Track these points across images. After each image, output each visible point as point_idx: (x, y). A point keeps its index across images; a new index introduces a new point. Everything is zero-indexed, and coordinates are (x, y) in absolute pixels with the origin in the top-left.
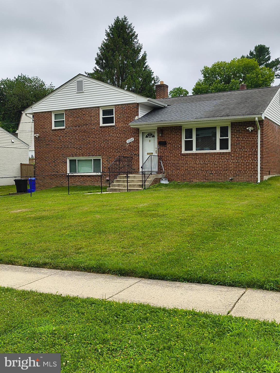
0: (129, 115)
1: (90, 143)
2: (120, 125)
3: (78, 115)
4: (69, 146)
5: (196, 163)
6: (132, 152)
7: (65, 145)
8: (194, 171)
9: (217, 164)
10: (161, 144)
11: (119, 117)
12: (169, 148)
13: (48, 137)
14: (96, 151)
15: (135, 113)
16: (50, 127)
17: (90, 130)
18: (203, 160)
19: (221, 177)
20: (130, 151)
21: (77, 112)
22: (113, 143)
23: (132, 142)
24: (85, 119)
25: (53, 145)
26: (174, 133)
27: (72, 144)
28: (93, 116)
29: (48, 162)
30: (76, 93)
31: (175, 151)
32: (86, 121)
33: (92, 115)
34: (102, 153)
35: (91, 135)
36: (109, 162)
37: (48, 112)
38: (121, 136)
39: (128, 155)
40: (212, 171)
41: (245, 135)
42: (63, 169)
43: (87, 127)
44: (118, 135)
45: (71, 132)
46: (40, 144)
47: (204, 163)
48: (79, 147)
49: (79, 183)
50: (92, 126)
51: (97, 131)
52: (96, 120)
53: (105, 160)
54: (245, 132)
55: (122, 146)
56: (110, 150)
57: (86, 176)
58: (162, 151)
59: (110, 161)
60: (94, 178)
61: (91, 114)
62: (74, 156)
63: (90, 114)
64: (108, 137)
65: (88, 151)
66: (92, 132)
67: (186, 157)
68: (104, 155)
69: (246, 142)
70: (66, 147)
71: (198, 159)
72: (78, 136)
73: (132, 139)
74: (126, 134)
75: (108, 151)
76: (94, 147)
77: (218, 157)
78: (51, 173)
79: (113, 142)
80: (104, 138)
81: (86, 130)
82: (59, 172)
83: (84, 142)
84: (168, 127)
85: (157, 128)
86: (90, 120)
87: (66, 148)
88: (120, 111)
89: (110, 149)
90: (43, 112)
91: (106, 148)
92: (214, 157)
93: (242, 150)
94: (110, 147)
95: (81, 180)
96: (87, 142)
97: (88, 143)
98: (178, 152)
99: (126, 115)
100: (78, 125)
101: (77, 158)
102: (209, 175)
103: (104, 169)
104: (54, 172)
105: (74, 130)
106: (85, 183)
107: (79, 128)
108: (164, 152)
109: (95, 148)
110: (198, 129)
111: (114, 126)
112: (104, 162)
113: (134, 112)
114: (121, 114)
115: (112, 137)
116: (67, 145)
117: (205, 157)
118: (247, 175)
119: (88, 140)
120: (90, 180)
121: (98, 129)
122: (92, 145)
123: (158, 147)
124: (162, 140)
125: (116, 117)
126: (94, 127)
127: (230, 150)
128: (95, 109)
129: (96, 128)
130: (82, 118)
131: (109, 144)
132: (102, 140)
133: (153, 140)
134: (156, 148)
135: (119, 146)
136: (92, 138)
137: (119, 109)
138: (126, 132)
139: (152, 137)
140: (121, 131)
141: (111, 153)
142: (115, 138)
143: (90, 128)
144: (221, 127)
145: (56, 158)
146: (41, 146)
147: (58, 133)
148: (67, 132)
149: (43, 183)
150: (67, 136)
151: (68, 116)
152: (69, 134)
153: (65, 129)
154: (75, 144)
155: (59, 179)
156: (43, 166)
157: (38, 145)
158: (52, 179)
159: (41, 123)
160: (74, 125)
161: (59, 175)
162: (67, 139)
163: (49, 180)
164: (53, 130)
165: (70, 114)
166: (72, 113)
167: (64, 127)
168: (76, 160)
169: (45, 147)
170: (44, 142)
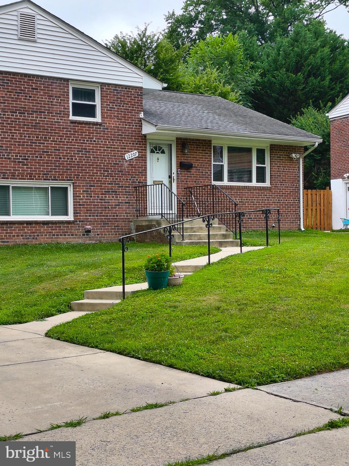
0: (130, 107)
1: (48, 152)
2: (113, 123)
3: (19, 87)
9: (256, 204)
10: (184, 166)
11: (110, 108)
12: (193, 174)
14: (61, 169)
17: (48, 124)
18: (239, 197)
19: (261, 223)
20: (130, 175)
21: (17, 81)
22: (98, 158)
23: (134, 159)
24: (37, 100)
26: (202, 150)
27: (4, 150)
28: (56, 97)
31: (204, 180)
32: (38, 103)
33: (54, 94)
35: (51, 136)
36: (90, 194)
38: (115, 145)
39: (127, 182)
40: (251, 214)
41: (286, 165)
43: (41, 118)
44: (109, 142)
47: (241, 202)
48: (22, 159)
49: (20, 239)
50: (54, 116)
51: (66, 128)
52: (63, 106)
53: (82, 190)
54: (286, 160)
55: (116, 164)
56: (92, 170)
57: (38, 223)
58: (185, 179)
59: (92, 192)
60: (57, 227)
61: (52, 91)
63: (48, 90)
64: (89, 144)
65: (45, 169)
66: (54, 130)
68: (80, 180)
69: (287, 174)
71: (234, 195)
72: (19, 133)
74: (123, 143)
75: (88, 173)
76: (57, 161)
77: (257, 193)
79: (99, 155)
80: (81, 146)
81: (39, 123)
83: (33, 148)
84: (193, 140)
85: (174, 139)
86: (49, 104)
88: (112, 97)
89: (93, 168)
91: (83, 165)
92: (252, 193)
93: (283, 185)
94: (92, 165)
95: (25, 233)
96: (41, 149)
97: (43, 152)
98: (206, 182)
99: (123, 106)
100: (18, 110)
101: (11, 183)
102: (248, 220)
103: (80, 208)
105: (8, 118)
106: (37, 239)
107: (20, 116)
108: (186, 181)
109: (61, 164)
110: (231, 150)
111: (100, 124)
112: (81, 194)
114: (114, 103)
115: (96, 144)
117: (242, 193)
118: (289, 220)
119: (45, 146)
120: (47, 232)
121: (66, 126)
122: (53, 158)
123: (177, 171)
124: (184, 159)
125: (105, 107)
126: (57, 119)
127: (269, 184)
128: (61, 83)
129: (63, 122)
130: (30, 97)
131: (90, 157)
132: (74, 148)
133: (163, 158)
134: (173, 174)
135: (110, 164)
136: (53, 141)
137: (111, 92)
138: (123, 138)
139: (161, 153)
140: (114, 135)
141: (94, 176)
142: (103, 147)
143: (49, 121)
144: (257, 149)
154: (11, 150)
160: (9, 109)
166: (4, 80)
168: (9, 186)
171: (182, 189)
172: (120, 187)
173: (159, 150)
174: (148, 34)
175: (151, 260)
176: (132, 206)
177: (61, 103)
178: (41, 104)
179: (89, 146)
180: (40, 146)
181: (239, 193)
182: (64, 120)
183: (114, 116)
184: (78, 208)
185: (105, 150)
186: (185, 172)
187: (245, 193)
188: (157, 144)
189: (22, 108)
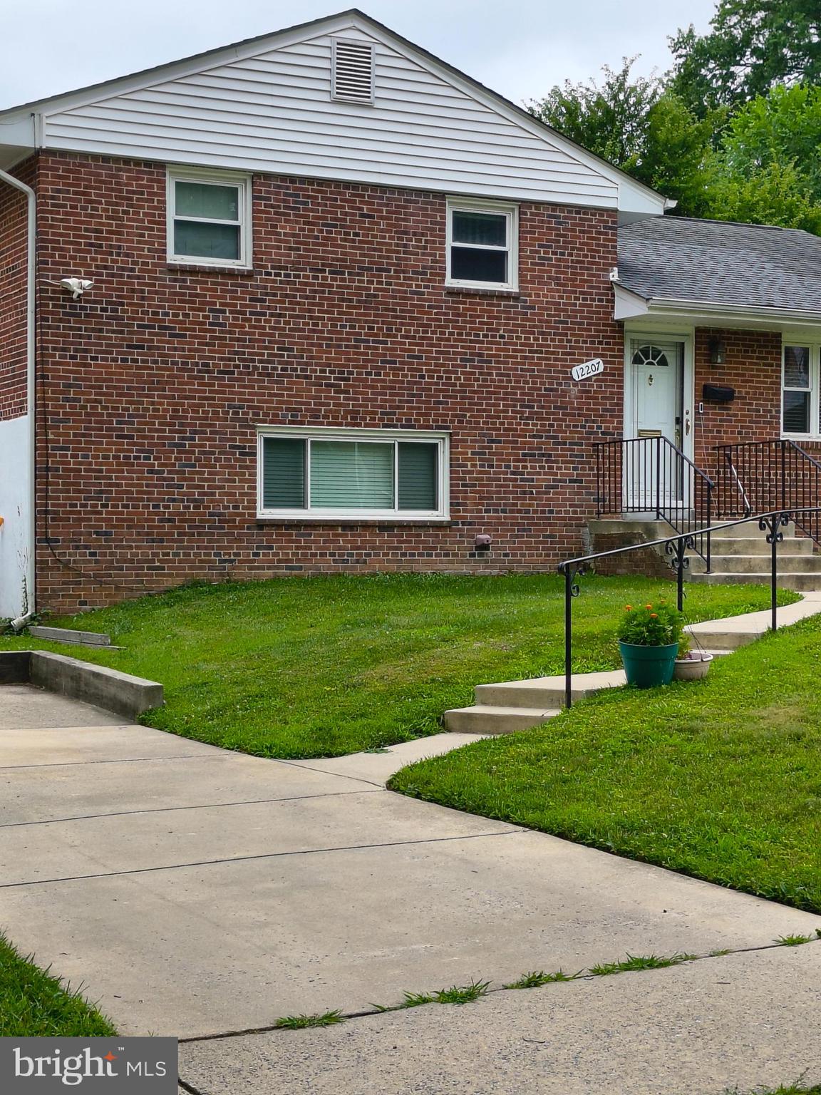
0: (586, 256)
1: (395, 362)
2: (545, 295)
3: (330, 213)
4: (275, 369)
6: (594, 422)
7: (253, 361)
10: (712, 396)
11: (540, 258)
12: (736, 415)
13: (143, 306)
14: (424, 402)
15: (608, 252)
16: (157, 251)
17: (395, 297)
20: (584, 415)
21: (328, 199)
22: (508, 375)
23: (594, 378)
24: (371, 243)
25: (175, 349)
26: (758, 358)
27: (295, 357)
28: (415, 234)
29: (135, 444)
30: (326, 98)
31: (761, 428)
32: (375, 250)
33: (412, 227)
35: (402, 324)
36: (488, 460)
37: (148, 163)
38: (549, 346)
39: (577, 432)
42: (235, 488)
43: (381, 283)
44: (536, 339)
45: (287, 296)
46: (81, 336)
48: (336, 379)
49: (327, 562)
50: (410, 279)
51: (436, 307)
52: (430, 255)
53: (470, 451)
55: (551, 390)
56: (494, 405)
57: (369, 526)
58: (714, 426)
59: (494, 454)
60: (412, 536)
61: (404, 220)
62: (302, 423)
63: (397, 219)
64: (488, 342)
65: (386, 401)
66: (409, 311)
67: (796, 457)
68: (465, 428)
70: (256, 368)
72: (329, 319)
73: (597, 366)
74: (569, 341)
75: (484, 411)
76: (416, 383)
78: (154, 507)
79: (510, 369)
80: (469, 348)
81: (375, 296)
82: (212, 501)
83: (362, 354)
84: (736, 333)
85: (691, 330)
86: (398, 252)
87: (260, 374)
88: (544, 234)
89: (496, 399)
90: (106, 158)
91: (475, 392)
94: (494, 393)
95: (340, 548)
96: (378, 355)
97: (383, 362)
98: (767, 434)
99: (570, 255)
100: (331, 265)
101: (310, 433)
103: (466, 492)
104: (174, 500)
105: (306, 284)
106: (365, 562)
107: (334, 279)
108: (718, 432)
109: (423, 389)
111: (516, 298)
112: (466, 459)
113: (605, 246)
114: (550, 247)
115: (505, 344)
116: (261, 361)
119: (387, 349)
120: (389, 548)
121: (436, 301)
122: (406, 376)
123: (696, 408)
124: (713, 379)
125: (528, 257)
126: (417, 286)
128: (427, 203)
129: (429, 294)
130: (357, 235)
131: (490, 374)
132: (454, 353)
133: (663, 377)
134: (687, 413)
135: (536, 389)
136: (407, 337)
137: (543, 221)
138: (569, 329)
139: (659, 363)
140: (547, 321)
141: (498, 418)
142: (522, 351)
143: (399, 291)
145: (189, 425)
146: (86, 351)
147: (209, 289)
148: (267, 294)
149: (97, 562)
150: (264, 314)
151: (272, 206)
152: (279, 302)
153: (248, 275)
154: (312, 358)
155: (209, 541)
156: (101, 464)
157: (72, 343)
158: (162, 541)
159: (92, 216)
160: (308, 264)
161: (208, 521)
162: (264, 328)
163: (137, 547)
164: (173, 269)
165: (284, 201)
166: (298, 196)
167: (245, 262)
168: (304, 441)
169: (115, 360)
170: (114, 331)
171: (707, 449)
172: (559, 444)
173: (654, 358)
174: (630, 82)
175: (634, 617)
176: (587, 488)
177: (425, 248)
178: (381, 250)
179: (488, 349)
180: (377, 348)
182: (434, 288)
183: (549, 278)
184: (459, 492)
185: (526, 358)
186: (715, 408)
188: (649, 342)
189: (338, 260)
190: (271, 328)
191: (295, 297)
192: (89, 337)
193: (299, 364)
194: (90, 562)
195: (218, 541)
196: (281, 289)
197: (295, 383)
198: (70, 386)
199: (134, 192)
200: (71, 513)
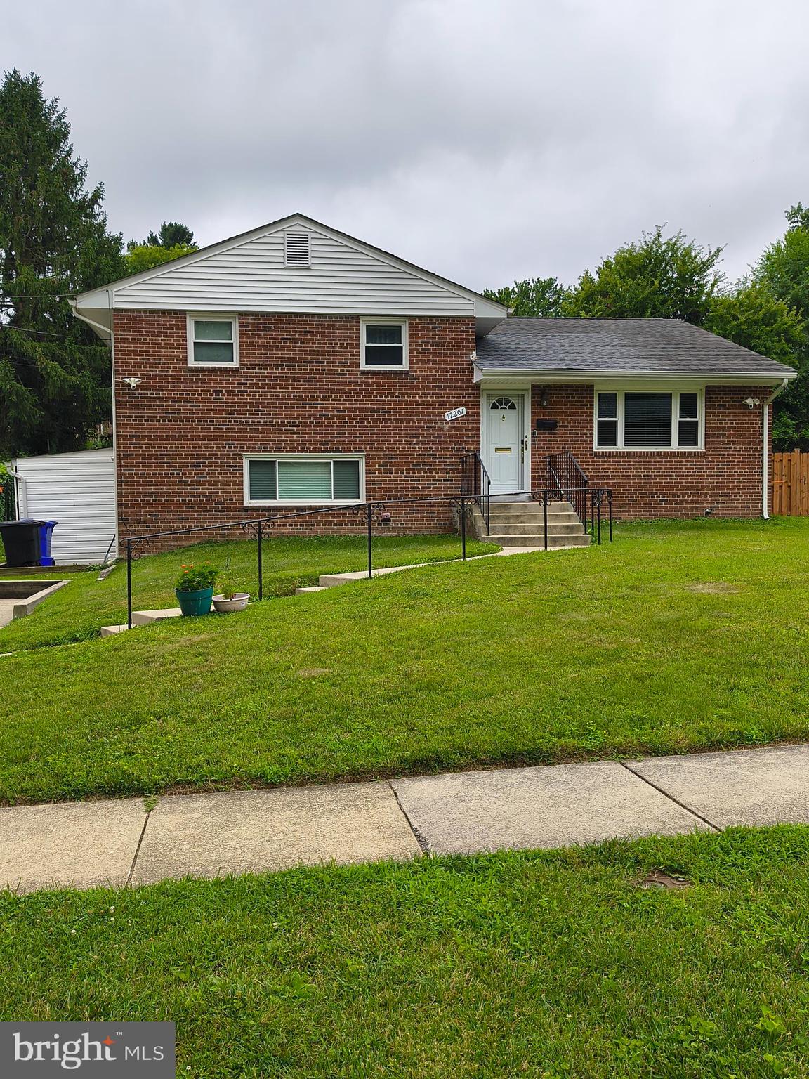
0: (453, 346)
1: (328, 415)
2: (426, 371)
3: (286, 332)
4: (253, 422)
5: (627, 476)
6: (460, 445)
7: (240, 418)
8: (623, 493)
9: (675, 479)
10: (543, 426)
11: (422, 349)
12: (560, 437)
13: (174, 391)
14: (347, 437)
15: (469, 343)
16: (181, 360)
17: (327, 378)
18: (644, 469)
19: (684, 507)
20: (454, 441)
21: (285, 324)
22: (402, 419)
23: (460, 419)
24: (312, 347)
25: (194, 414)
26: (576, 401)
27: (265, 414)
28: (339, 340)
29: (171, 466)
30: (281, 266)
31: (579, 444)
32: (314, 351)
33: (337, 337)
34: (368, 444)
35: (332, 393)
36: (389, 469)
37: (175, 312)
38: (429, 401)
39: (448, 451)
40: (665, 493)
41: (736, 416)
42: (230, 489)
43: (319, 370)
44: (420, 397)
45: (260, 380)
46: (139, 409)
47: (648, 476)
48: (291, 426)
49: (288, 529)
50: (337, 366)
51: (354, 382)
53: (377, 464)
54: (736, 409)
55: (431, 427)
56: (393, 437)
57: (313, 509)
58: (545, 444)
60: (341, 514)
61: (333, 333)
62: (270, 451)
63: (328, 332)
64: (388, 401)
65: (323, 437)
66: (337, 385)
67: (605, 462)
68: (374, 451)
69: (738, 431)
70: (241, 422)
71: (633, 465)
72: (286, 392)
73: (462, 411)
74: (443, 397)
75: (386, 441)
76: (341, 426)
77: (678, 462)
78: (183, 500)
79: (403, 416)
80: (376, 404)
81: (315, 378)
82: (217, 496)
83: (307, 411)
84: (561, 386)
85: (528, 387)
86: (329, 351)
87: (244, 425)
88: (425, 335)
89: (394, 434)
90: (151, 311)
91: (380, 430)
92: (669, 462)
93: (729, 448)
94: (393, 430)
95: (295, 521)
96: (317, 411)
97: (320, 415)
98: (583, 448)
99: (443, 346)
100: (286, 362)
101: (276, 457)
102: (659, 504)
103: (375, 488)
104: (194, 497)
105: (271, 373)
106: (311, 529)
107: (289, 369)
108: (548, 448)
109: (346, 430)
110: (629, 397)
111: (406, 373)
112: (375, 469)
113: (466, 339)
114: (429, 342)
115: (400, 401)
116: (244, 418)
117: (648, 462)
118: (740, 503)
119: (323, 408)
120: (326, 521)
121: (354, 378)
122: (335, 422)
123: (532, 434)
124: (544, 416)
125: (416, 349)
126: (342, 370)
127: (703, 448)
128: (347, 322)
129: (350, 374)
130: (303, 343)
131: (390, 419)
132: (366, 408)
133: (511, 416)
134: (526, 437)
135: (421, 427)
136: (336, 400)
137: (424, 327)
138: (443, 390)
139: (509, 408)
140: (427, 386)
141: (396, 444)
142: (411, 405)
143: (330, 374)
144: (682, 395)
145: (202, 455)
146: (142, 417)
147: (213, 380)
148: (248, 380)
149: (150, 530)
150: (246, 391)
151: (250, 331)
152: (255, 384)
153: (236, 370)
154: (276, 415)
155: (215, 518)
156: (152, 478)
157: (134, 413)
158: (188, 519)
159: (144, 343)
160: (272, 361)
161: (214, 507)
162: (246, 399)
163: (173, 523)
164: (191, 370)
165: (257, 327)
166: (266, 324)
167: (236, 363)
168: (275, 461)
169: (158, 421)
170: (158, 406)
171: (540, 458)
172: (437, 458)
173: (506, 405)
176: (455, 484)
177: (347, 348)
178: (318, 351)
179: (388, 405)
180: (316, 407)
181: (644, 462)
182: (352, 370)
183: (428, 360)
184: (371, 488)
185: (414, 409)
186: (545, 434)
187: (655, 462)
188: (501, 395)
189: (291, 358)
190: (250, 399)
191: (265, 381)
192: (144, 409)
193: (268, 418)
194: (147, 530)
195: (220, 518)
196: (256, 377)
197: (265, 429)
198: (133, 436)
199: (167, 329)
200: (135, 504)
